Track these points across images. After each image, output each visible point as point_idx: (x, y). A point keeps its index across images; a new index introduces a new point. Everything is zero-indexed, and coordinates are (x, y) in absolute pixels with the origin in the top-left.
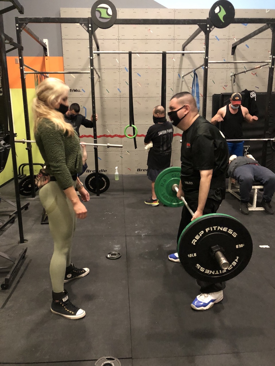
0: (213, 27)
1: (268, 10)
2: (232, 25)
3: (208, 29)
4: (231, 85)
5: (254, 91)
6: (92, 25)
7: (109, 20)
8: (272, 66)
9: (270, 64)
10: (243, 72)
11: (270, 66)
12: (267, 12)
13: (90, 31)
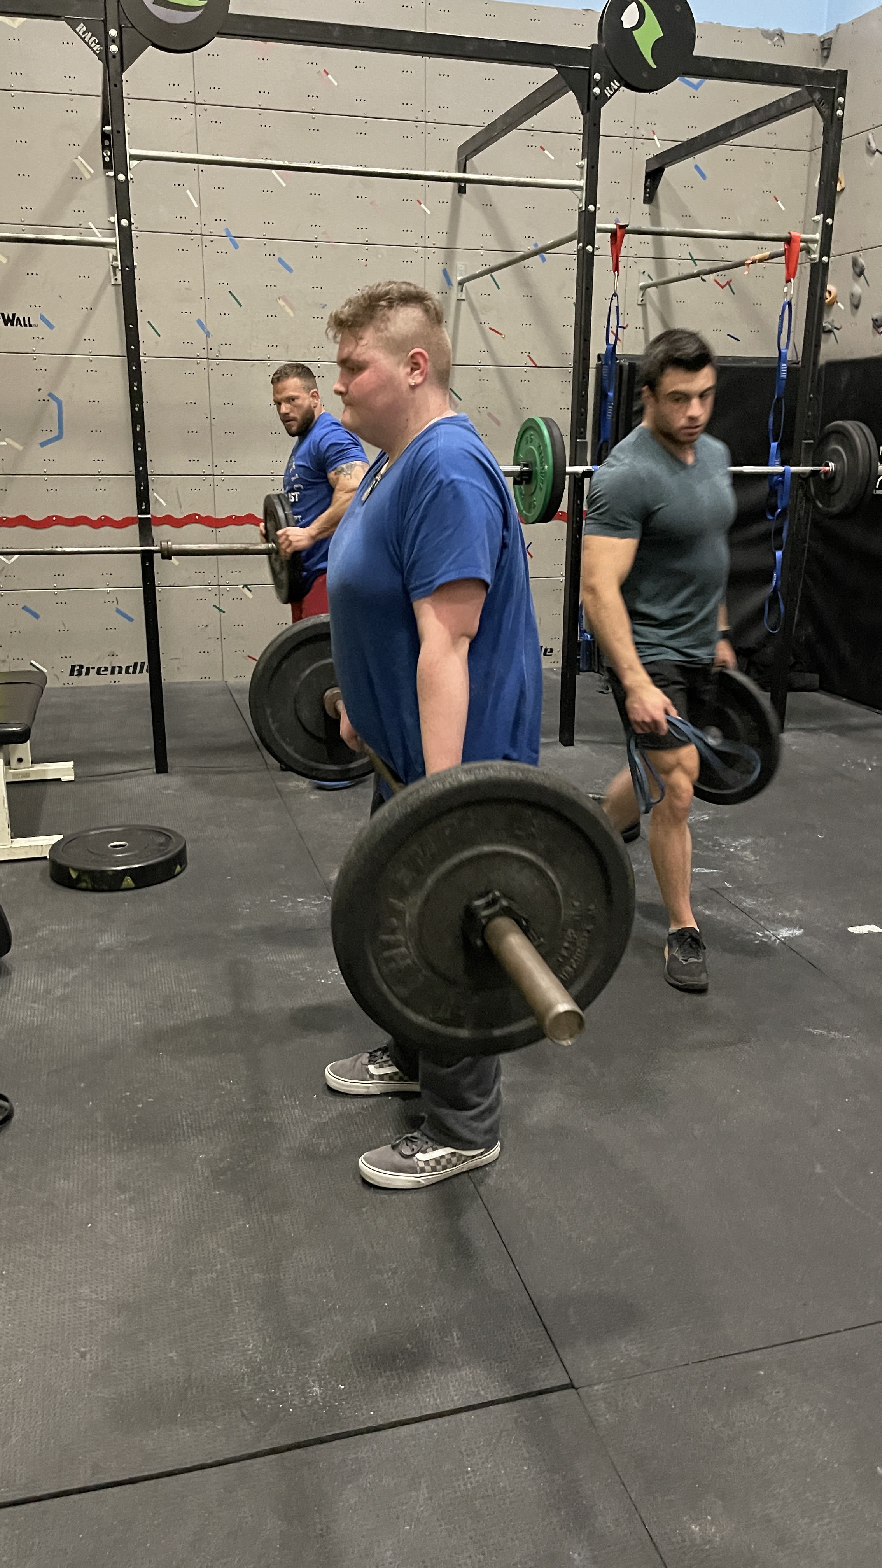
0: (615, 85)
3: (597, 90)
4: (640, 323)
6: (120, 31)
9: (815, 247)
11: (816, 256)
13: (114, 56)
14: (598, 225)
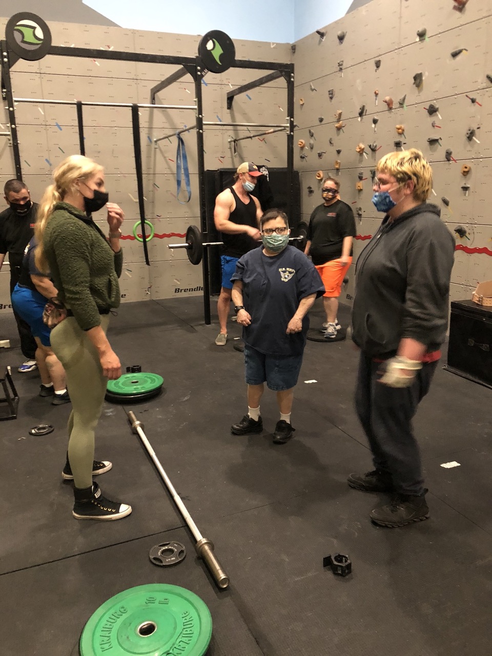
0: (206, 71)
1: (273, 44)
2: (231, 70)
3: (199, 73)
4: (229, 155)
5: (264, 166)
6: (8, 52)
7: (39, 46)
8: (291, 132)
9: (288, 129)
10: (248, 138)
11: (288, 132)
12: (272, 47)
13: (6, 63)
14: (204, 122)
